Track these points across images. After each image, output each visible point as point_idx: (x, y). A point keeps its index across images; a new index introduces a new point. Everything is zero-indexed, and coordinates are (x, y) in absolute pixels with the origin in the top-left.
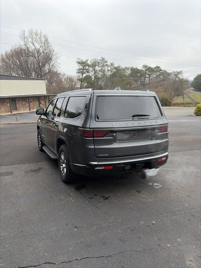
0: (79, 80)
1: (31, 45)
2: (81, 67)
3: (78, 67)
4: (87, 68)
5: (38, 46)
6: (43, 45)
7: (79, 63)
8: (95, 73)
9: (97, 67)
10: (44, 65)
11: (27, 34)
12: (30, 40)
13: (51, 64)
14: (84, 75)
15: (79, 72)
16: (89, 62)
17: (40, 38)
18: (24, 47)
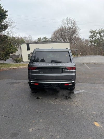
0: (90, 41)
1: (67, 25)
2: (92, 34)
3: (90, 34)
4: (96, 34)
5: (70, 26)
6: (73, 25)
7: (91, 32)
8: (100, 37)
9: (102, 33)
10: (72, 35)
11: (65, 20)
12: (66, 23)
13: (76, 34)
14: (93, 39)
15: (90, 37)
16: (97, 31)
17: (72, 21)
18: (64, 27)
